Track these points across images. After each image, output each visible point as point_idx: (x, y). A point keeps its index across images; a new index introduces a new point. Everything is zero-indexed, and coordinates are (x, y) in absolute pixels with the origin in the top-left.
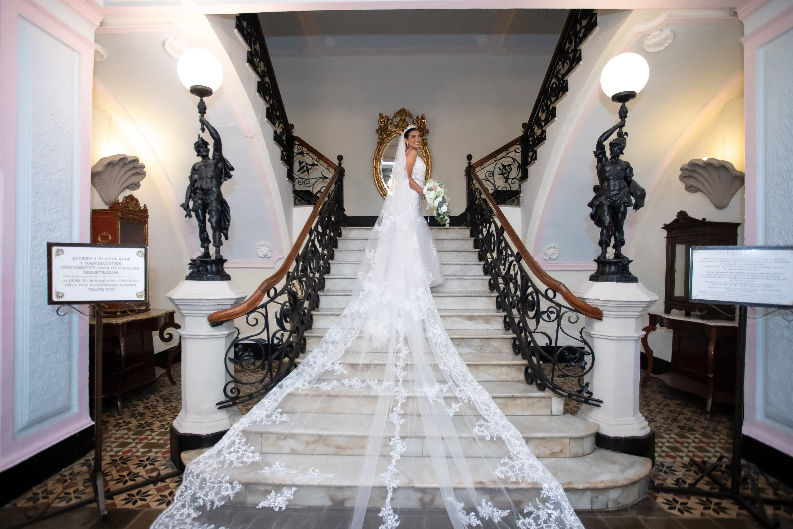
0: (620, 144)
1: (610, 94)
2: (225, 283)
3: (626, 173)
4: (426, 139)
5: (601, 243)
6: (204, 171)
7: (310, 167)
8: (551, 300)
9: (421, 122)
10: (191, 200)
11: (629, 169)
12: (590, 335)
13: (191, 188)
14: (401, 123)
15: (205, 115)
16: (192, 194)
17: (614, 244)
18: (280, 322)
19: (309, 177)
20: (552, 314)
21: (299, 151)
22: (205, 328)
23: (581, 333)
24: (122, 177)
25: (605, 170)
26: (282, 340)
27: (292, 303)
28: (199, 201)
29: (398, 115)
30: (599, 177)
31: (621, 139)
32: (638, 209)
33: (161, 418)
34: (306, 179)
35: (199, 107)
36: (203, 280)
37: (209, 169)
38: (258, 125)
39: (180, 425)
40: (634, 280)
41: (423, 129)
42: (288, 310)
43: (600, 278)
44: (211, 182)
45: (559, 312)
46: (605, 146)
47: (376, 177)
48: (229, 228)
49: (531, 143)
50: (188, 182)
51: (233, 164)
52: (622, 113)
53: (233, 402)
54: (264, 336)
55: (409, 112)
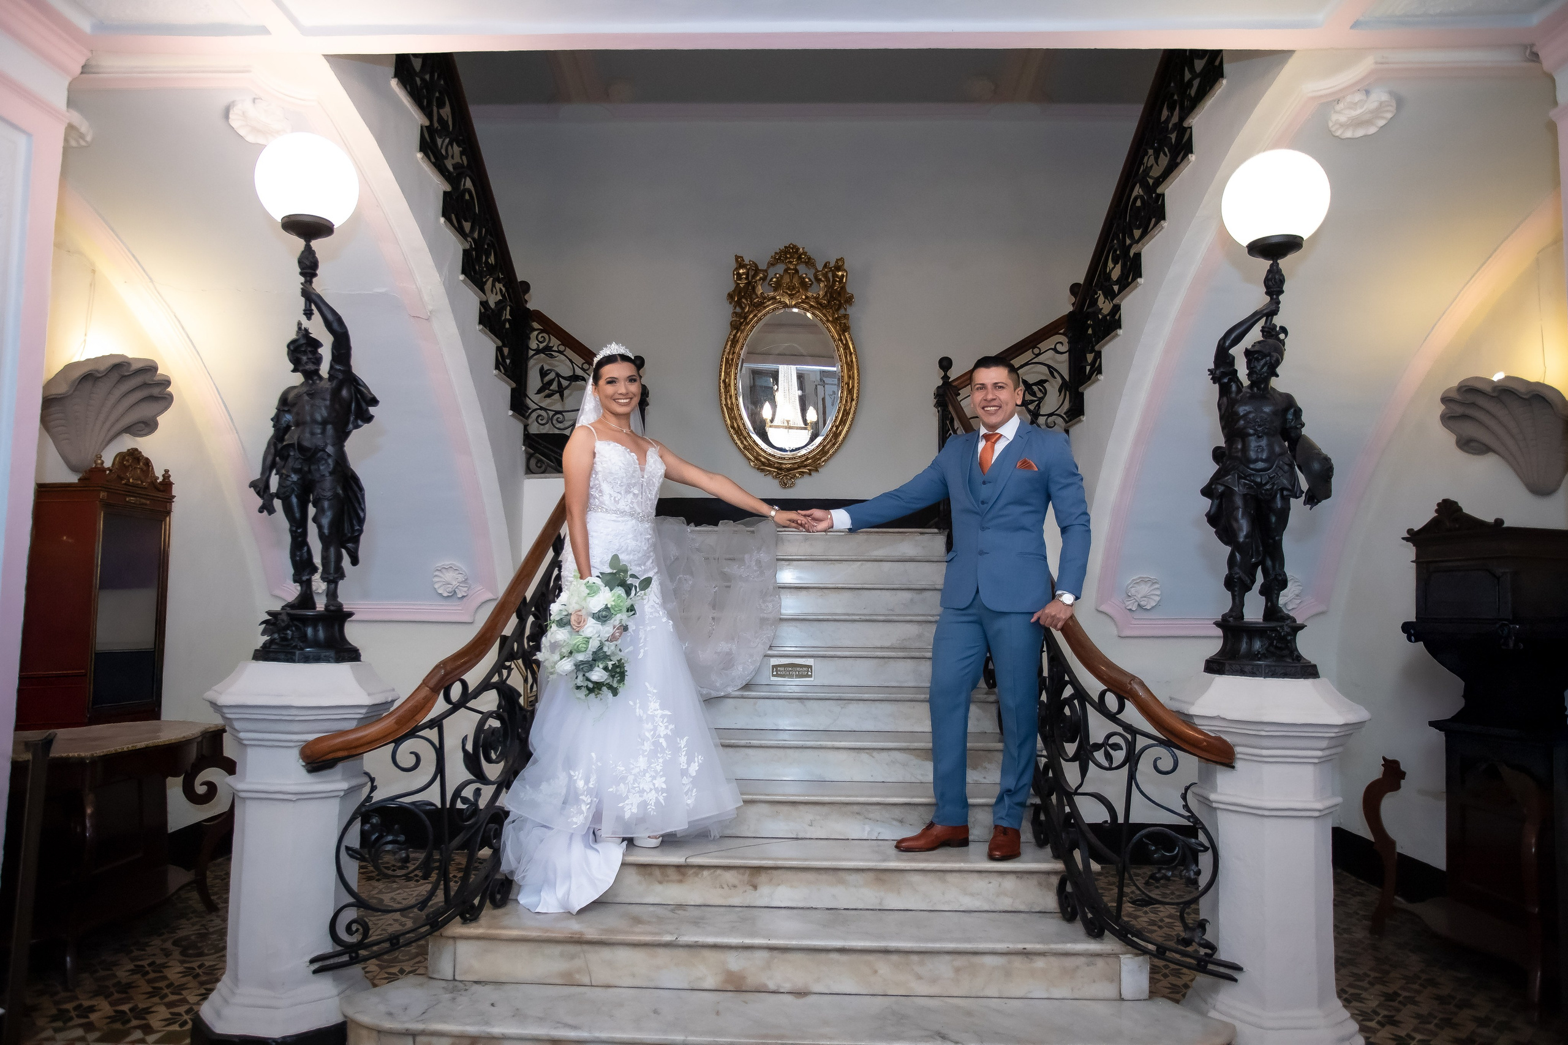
0: (1269, 355)
1: (1245, 240)
2: (343, 669)
3: (1285, 420)
4: (846, 316)
5: (1229, 583)
6: (307, 408)
7: (565, 383)
8: (1112, 717)
9: (835, 276)
10: (274, 472)
11: (1292, 410)
12: (1206, 802)
13: (275, 445)
14: (786, 279)
15: (315, 280)
16: (278, 458)
17: (1262, 585)
18: (472, 762)
19: (563, 405)
20: (1115, 750)
21: (542, 346)
22: (294, 775)
23: (1184, 797)
24: (114, 406)
25: (1237, 414)
26: (475, 804)
27: (505, 715)
28: (293, 476)
29: (779, 259)
30: (1223, 428)
31: (1271, 341)
32: (1317, 504)
33: (172, 998)
34: (557, 412)
35: (300, 262)
36: (293, 661)
37: (318, 402)
38: (441, 290)
39: (218, 1014)
40: (1309, 671)
41: (839, 294)
42: (494, 731)
43: (1227, 667)
44: (324, 432)
45: (1131, 745)
46: (1234, 358)
47: (726, 405)
48: (363, 538)
49: (1090, 331)
50: (271, 431)
51: (375, 392)
52: (1270, 283)
53: (351, 957)
54: (433, 795)
55: (805, 253)
